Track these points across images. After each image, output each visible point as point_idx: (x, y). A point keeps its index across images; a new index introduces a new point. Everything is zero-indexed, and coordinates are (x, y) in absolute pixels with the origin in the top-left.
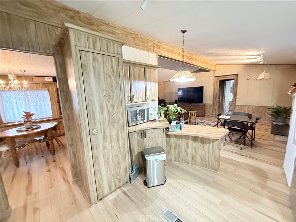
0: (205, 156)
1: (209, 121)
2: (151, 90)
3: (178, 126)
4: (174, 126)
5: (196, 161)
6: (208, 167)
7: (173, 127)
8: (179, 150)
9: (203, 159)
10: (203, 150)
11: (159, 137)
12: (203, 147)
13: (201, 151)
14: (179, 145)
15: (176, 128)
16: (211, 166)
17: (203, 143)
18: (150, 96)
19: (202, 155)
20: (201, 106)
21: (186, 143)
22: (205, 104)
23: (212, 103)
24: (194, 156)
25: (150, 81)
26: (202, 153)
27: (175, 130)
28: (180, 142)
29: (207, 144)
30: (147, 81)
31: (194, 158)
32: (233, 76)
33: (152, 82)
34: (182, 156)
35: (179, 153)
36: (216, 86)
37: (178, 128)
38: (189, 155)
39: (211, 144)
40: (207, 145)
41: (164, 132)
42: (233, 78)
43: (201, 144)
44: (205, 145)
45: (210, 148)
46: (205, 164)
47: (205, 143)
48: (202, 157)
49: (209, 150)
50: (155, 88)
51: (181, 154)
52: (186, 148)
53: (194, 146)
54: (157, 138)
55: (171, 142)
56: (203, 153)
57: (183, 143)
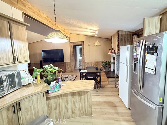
0: (82, 106)
1: (70, 75)
2: (21, 50)
3: (58, 86)
4: (54, 87)
5: (76, 113)
6: (85, 114)
7: (52, 88)
8: (59, 109)
9: (81, 109)
10: (80, 102)
11: (39, 104)
12: (80, 99)
13: (78, 103)
14: (59, 104)
15: (56, 88)
16: (87, 113)
17: (80, 96)
18: (20, 57)
19: (80, 107)
20: (63, 64)
21: (65, 100)
22: (65, 63)
23: (70, 62)
24: (73, 109)
25: (19, 39)
26: (79, 105)
27: (56, 90)
28: (60, 101)
29: (83, 95)
30: (15, 39)
31: (74, 111)
32: (81, 43)
33: (21, 41)
34: (63, 114)
35: (60, 112)
36: (71, 49)
37: (58, 87)
38: (69, 110)
39: (86, 95)
40: (83, 97)
41: (44, 96)
42: (81, 44)
43: (78, 98)
44: (81, 97)
45: (85, 98)
46: (83, 113)
47: (81, 95)
48: (80, 108)
49: (85, 100)
50: (25, 48)
51: (61, 113)
52: (66, 105)
53: (73, 101)
54: (36, 106)
55: (51, 104)
56: (81, 104)
57: (63, 100)
